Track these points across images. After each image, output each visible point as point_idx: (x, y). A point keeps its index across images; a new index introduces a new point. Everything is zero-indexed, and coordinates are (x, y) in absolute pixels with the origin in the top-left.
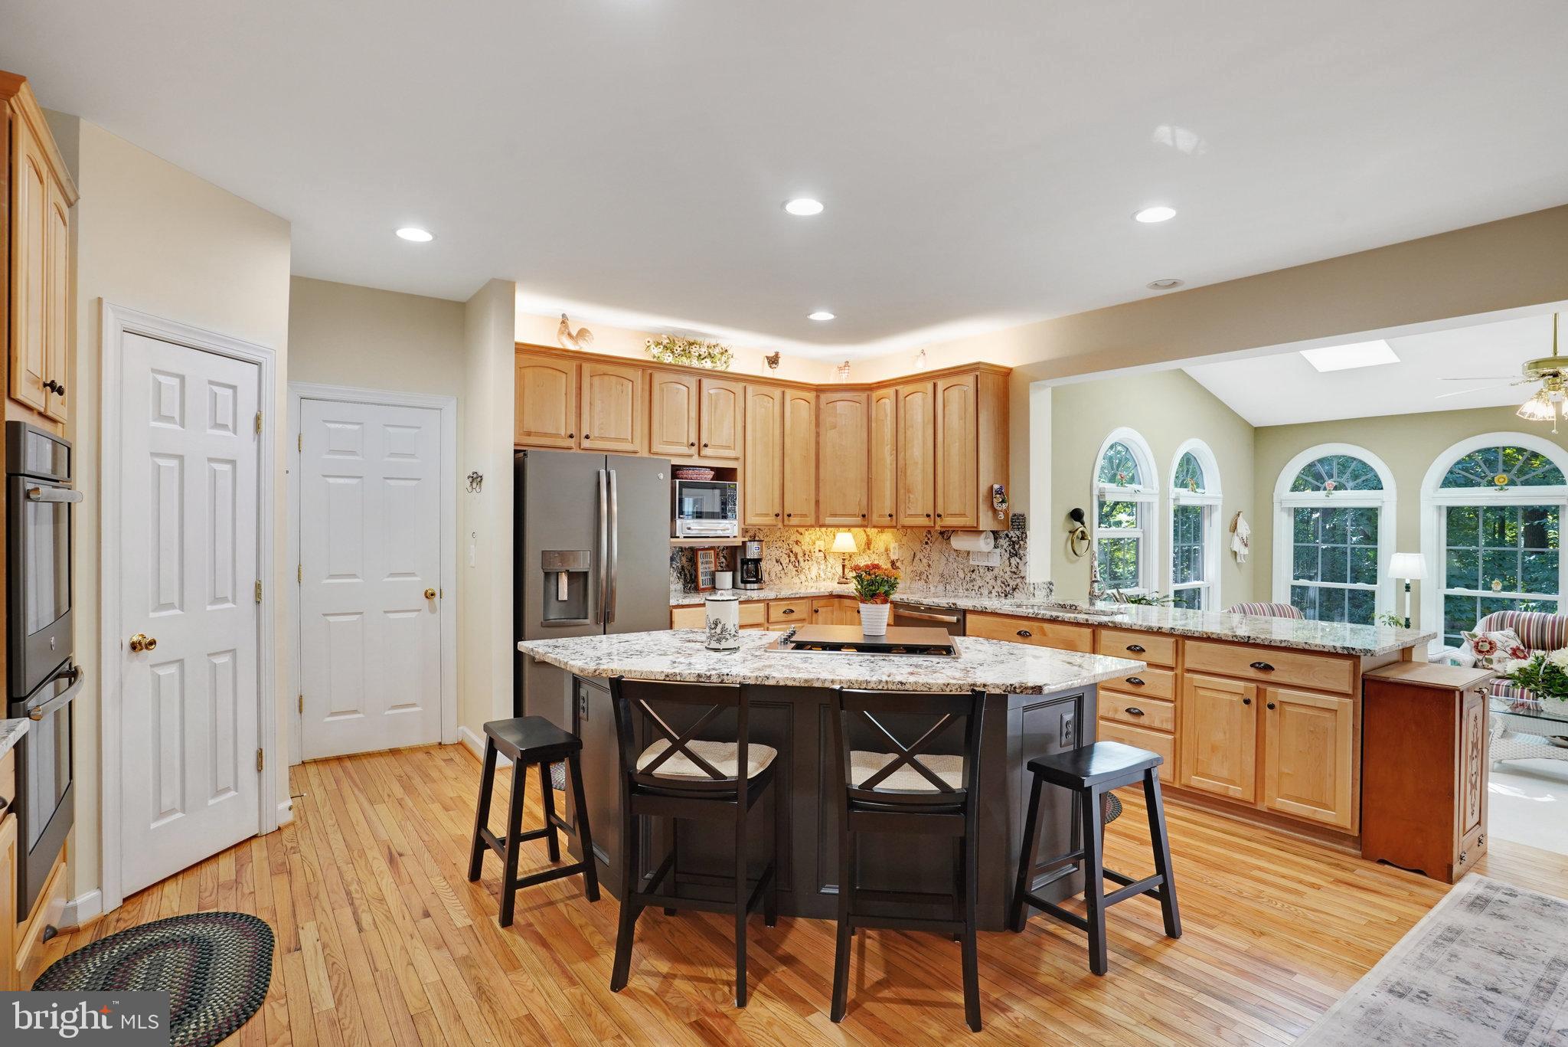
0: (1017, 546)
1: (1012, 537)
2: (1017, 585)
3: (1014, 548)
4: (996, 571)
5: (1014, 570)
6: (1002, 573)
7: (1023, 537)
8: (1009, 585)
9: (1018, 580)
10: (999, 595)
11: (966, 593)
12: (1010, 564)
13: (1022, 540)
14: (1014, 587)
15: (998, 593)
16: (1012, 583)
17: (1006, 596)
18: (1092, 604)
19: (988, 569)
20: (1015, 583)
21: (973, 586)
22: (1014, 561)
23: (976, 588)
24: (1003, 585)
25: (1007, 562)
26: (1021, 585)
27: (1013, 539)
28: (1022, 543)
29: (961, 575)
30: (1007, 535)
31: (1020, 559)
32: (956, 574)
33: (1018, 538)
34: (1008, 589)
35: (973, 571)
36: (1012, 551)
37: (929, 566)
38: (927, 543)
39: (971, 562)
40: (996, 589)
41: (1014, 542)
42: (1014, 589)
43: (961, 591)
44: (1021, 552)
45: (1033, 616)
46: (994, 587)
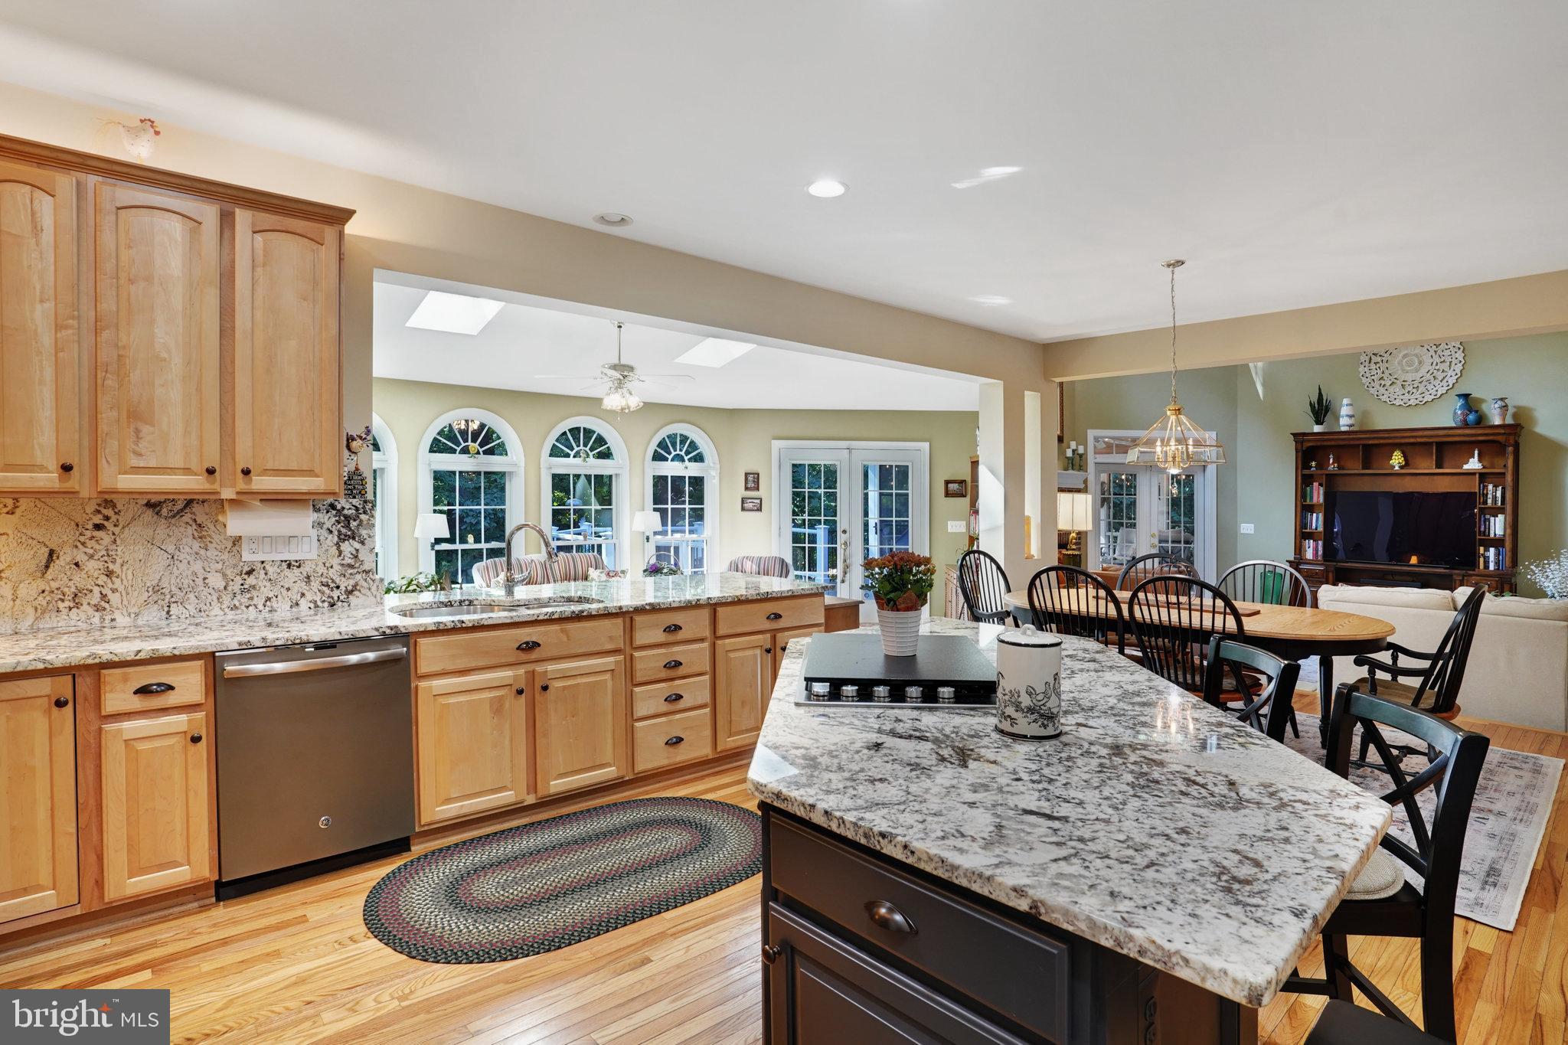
0: (353, 524)
1: (343, 508)
2: (355, 586)
3: (348, 526)
4: (307, 569)
5: (348, 561)
6: (321, 569)
7: (368, 506)
8: (338, 587)
9: (358, 577)
10: (317, 606)
11: (231, 615)
12: (340, 553)
13: (365, 512)
14: (350, 588)
15: (315, 602)
16: (344, 584)
17: (332, 605)
18: (510, 591)
19: (289, 566)
20: (352, 582)
21: (251, 598)
22: (347, 547)
23: (260, 603)
24: (325, 589)
25: (334, 550)
26: (365, 584)
27: (346, 512)
28: (363, 517)
29: (217, 581)
30: (332, 506)
31: (363, 543)
32: (199, 581)
33: (357, 509)
34: (336, 594)
35: (249, 573)
36: (344, 530)
37: (109, 574)
38: (98, 527)
39: (247, 556)
40: (309, 596)
41: (347, 518)
42: (349, 593)
43: (216, 611)
44: (364, 532)
45: (546, 617)
46: (303, 595)
